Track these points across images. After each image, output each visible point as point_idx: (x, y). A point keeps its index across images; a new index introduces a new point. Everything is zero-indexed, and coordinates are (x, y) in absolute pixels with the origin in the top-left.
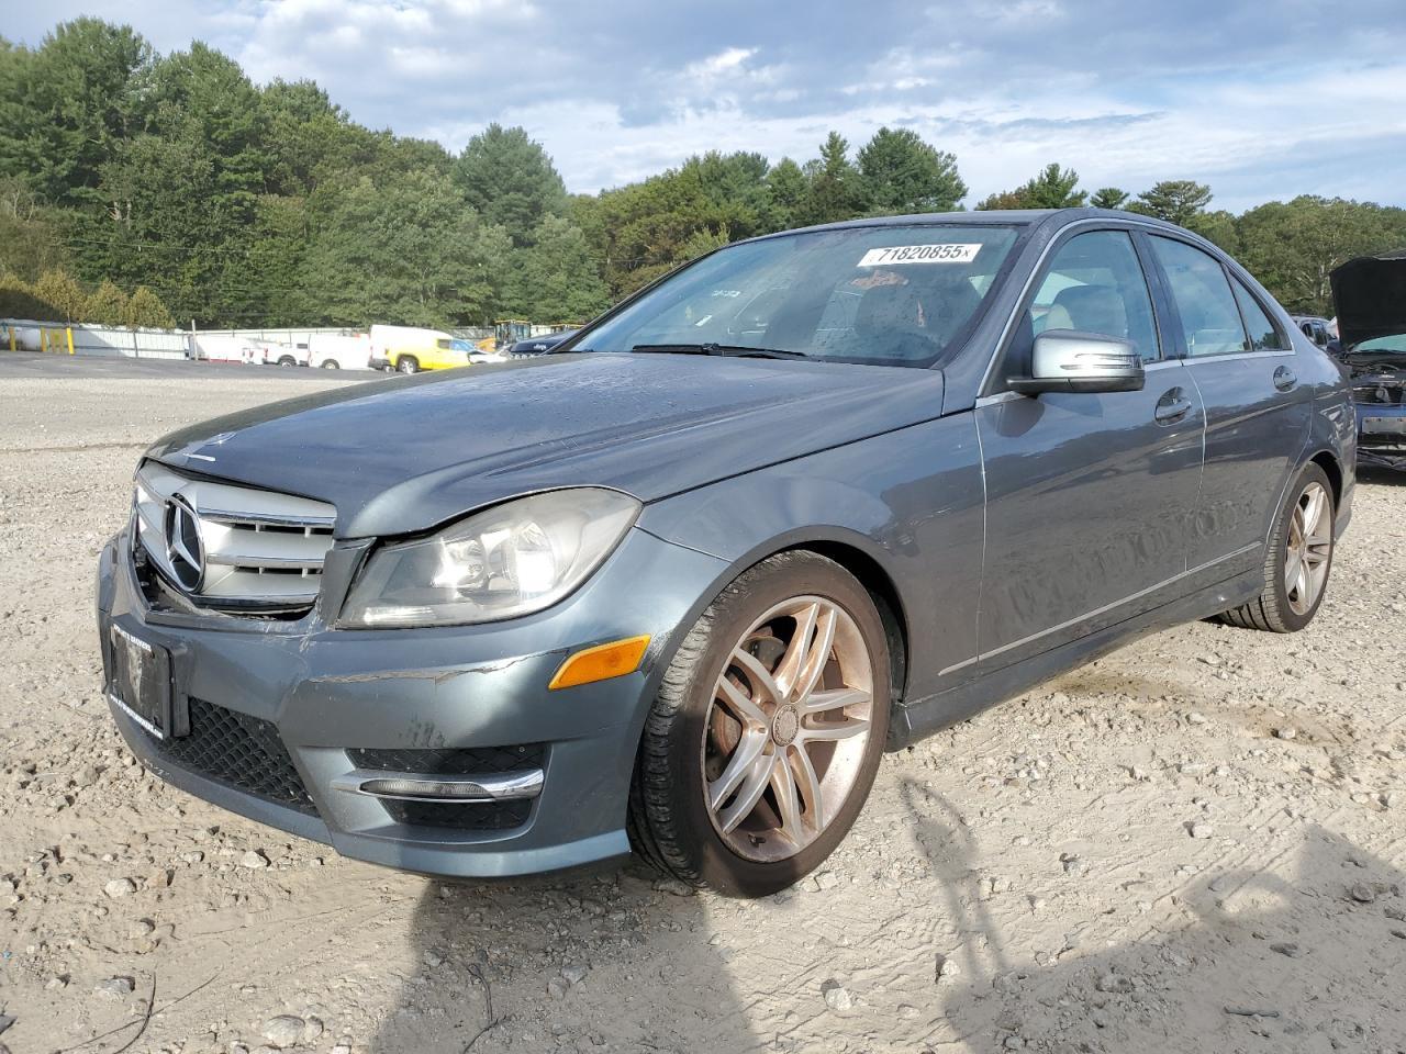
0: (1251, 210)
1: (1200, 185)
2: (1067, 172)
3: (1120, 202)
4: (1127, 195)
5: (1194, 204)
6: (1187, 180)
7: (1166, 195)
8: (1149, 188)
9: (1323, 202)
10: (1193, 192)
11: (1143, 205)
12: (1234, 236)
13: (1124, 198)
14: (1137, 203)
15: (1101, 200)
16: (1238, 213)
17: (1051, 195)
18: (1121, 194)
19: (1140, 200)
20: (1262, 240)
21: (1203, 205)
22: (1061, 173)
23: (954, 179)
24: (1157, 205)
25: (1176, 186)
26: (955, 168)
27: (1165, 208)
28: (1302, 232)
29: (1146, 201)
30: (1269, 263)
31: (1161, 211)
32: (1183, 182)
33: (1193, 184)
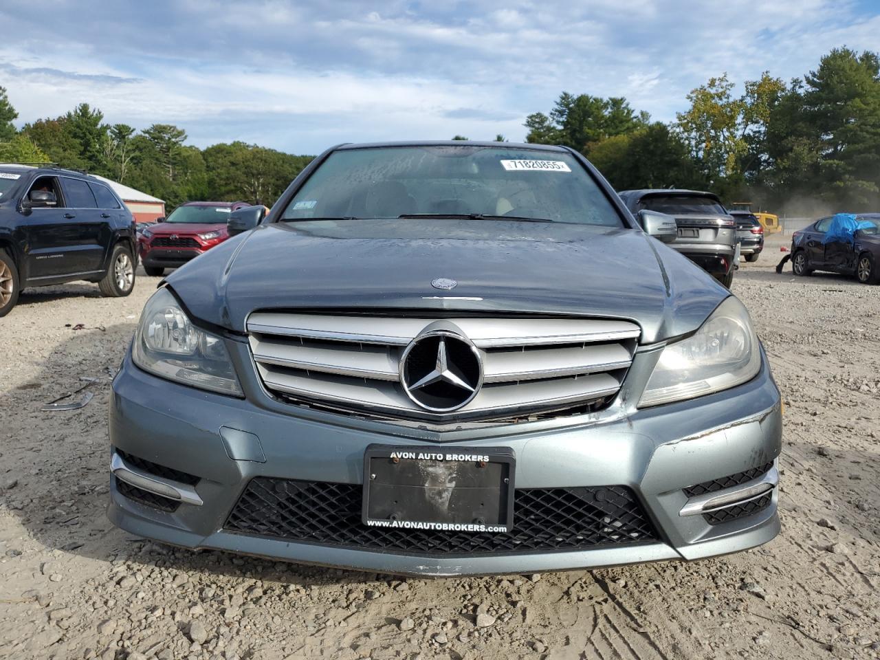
0: (210, 147)
1: (179, 128)
2: (94, 111)
3: (130, 134)
4: (134, 130)
5: (177, 139)
6: (171, 124)
7: (159, 132)
8: (148, 127)
9: (248, 146)
10: (175, 133)
11: (144, 138)
12: (203, 161)
13: (132, 131)
14: (141, 136)
15: (117, 131)
16: (202, 148)
17: (85, 124)
18: (130, 128)
19: (143, 134)
20: (223, 165)
21: (183, 141)
22: (91, 110)
23: (7, 105)
24: (154, 138)
25: (164, 128)
26: (6, 97)
27: (160, 141)
28: (243, 162)
29: (147, 135)
30: (227, 178)
31: (158, 142)
32: (169, 126)
33: (175, 127)
